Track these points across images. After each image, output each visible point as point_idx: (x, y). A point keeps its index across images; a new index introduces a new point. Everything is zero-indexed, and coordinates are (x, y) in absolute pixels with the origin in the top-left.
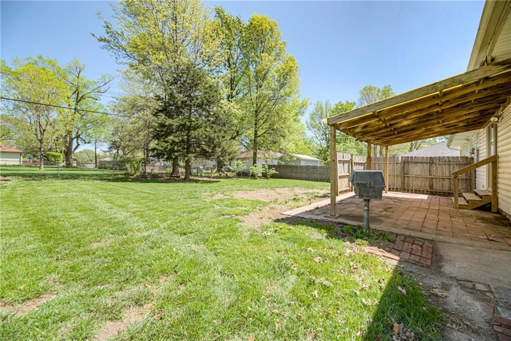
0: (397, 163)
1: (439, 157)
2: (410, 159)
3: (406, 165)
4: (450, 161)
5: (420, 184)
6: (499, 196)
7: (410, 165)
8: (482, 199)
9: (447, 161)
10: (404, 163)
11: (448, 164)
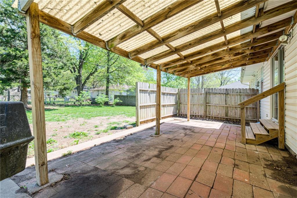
0: (201, 94)
1: (233, 89)
2: (211, 91)
3: (208, 95)
4: (241, 93)
5: (218, 112)
6: (287, 130)
7: (211, 96)
8: (269, 133)
9: (239, 92)
10: (206, 94)
11: (240, 95)
